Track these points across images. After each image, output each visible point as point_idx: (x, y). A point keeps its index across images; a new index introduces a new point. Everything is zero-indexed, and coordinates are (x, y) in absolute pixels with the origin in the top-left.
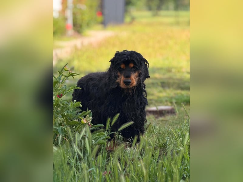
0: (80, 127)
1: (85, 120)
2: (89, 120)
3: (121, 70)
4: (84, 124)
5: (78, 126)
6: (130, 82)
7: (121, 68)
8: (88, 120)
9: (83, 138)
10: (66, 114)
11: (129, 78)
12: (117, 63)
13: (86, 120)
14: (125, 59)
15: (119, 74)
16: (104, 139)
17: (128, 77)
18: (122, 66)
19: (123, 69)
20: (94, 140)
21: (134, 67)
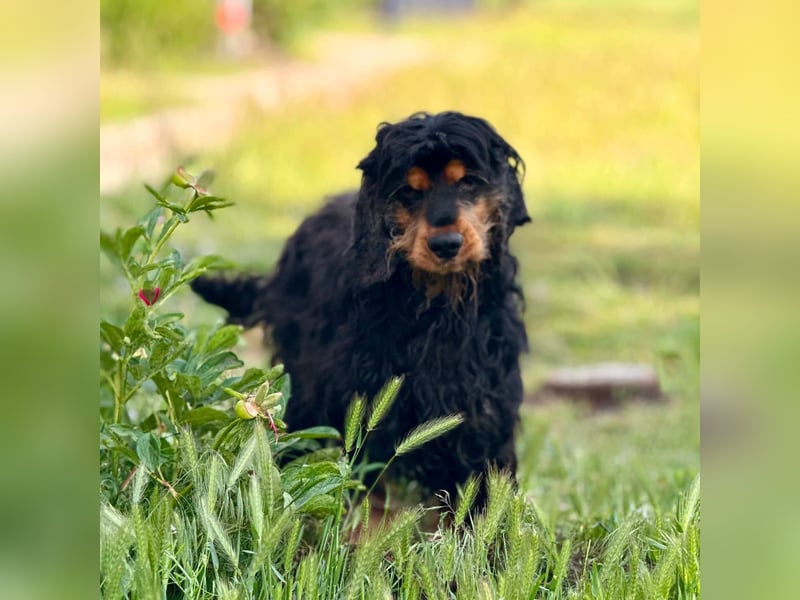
0: (231, 432)
1: (253, 404)
2: (271, 406)
3: (410, 199)
4: (248, 420)
5: (225, 429)
6: (455, 246)
7: (409, 188)
8: (265, 403)
9: (244, 482)
10: (173, 377)
11: (452, 227)
12: (389, 171)
13: (257, 404)
14: (426, 146)
15: (403, 216)
16: (333, 493)
17: (448, 220)
18: (416, 179)
19: (420, 193)
20: (291, 493)
21: (466, 180)
